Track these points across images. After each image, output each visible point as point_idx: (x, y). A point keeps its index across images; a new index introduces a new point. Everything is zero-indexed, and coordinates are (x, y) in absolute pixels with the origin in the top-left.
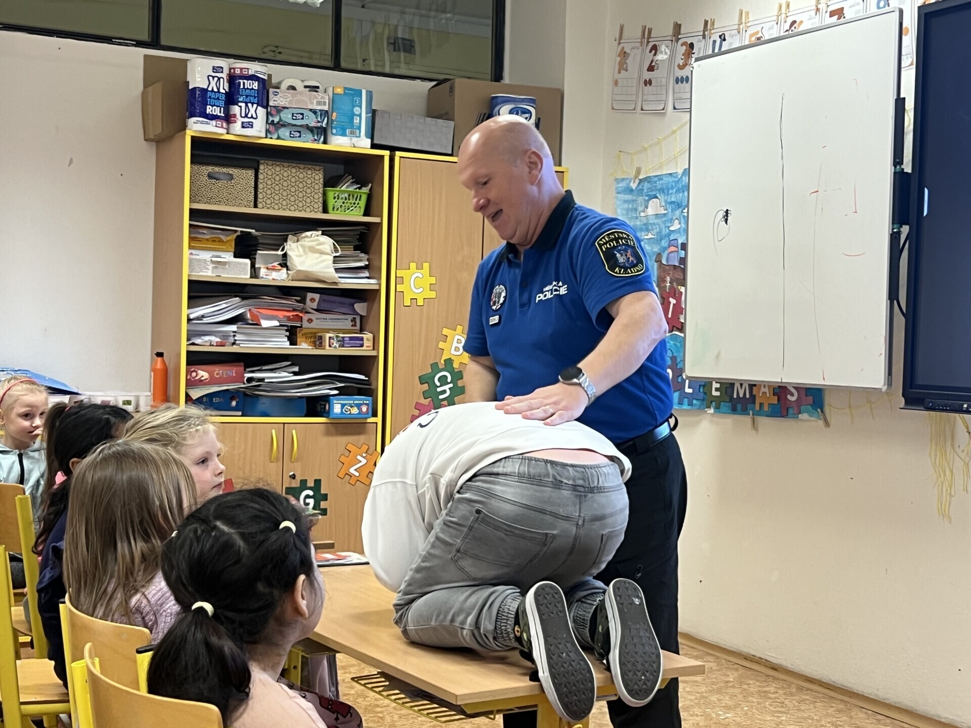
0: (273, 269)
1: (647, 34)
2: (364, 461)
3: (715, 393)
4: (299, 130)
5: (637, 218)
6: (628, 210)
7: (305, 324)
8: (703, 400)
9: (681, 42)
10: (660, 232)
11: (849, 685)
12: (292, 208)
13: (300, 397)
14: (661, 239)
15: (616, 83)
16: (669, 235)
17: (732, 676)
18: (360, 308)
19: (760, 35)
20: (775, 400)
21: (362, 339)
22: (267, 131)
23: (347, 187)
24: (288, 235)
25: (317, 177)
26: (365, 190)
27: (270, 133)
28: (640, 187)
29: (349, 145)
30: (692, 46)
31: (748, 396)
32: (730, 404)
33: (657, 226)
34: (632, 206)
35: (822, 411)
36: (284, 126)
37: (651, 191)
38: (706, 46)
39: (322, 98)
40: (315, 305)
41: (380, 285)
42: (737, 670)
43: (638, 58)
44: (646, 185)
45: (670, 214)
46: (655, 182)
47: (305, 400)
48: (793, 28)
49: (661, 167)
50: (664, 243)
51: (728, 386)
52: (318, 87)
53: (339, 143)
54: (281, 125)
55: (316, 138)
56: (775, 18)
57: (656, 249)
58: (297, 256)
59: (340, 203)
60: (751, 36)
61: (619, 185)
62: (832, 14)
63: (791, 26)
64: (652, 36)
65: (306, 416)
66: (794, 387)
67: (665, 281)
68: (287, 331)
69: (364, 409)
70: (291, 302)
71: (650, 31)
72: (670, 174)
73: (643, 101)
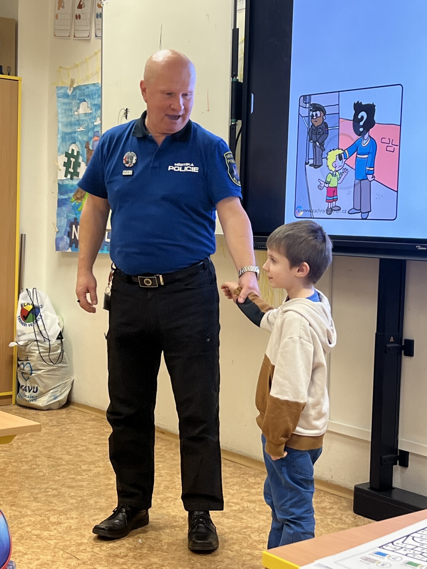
5: (72, 116)
6: (66, 110)
10: (88, 126)
14: (88, 132)
15: (57, 17)
16: (93, 128)
28: (74, 93)
33: (86, 122)
34: (69, 107)
37: (81, 97)
44: (78, 92)
45: (94, 113)
46: (84, 90)
49: (88, 79)
50: (90, 134)
57: (85, 139)
61: (59, 92)
72: (94, 84)
73: (75, 30)
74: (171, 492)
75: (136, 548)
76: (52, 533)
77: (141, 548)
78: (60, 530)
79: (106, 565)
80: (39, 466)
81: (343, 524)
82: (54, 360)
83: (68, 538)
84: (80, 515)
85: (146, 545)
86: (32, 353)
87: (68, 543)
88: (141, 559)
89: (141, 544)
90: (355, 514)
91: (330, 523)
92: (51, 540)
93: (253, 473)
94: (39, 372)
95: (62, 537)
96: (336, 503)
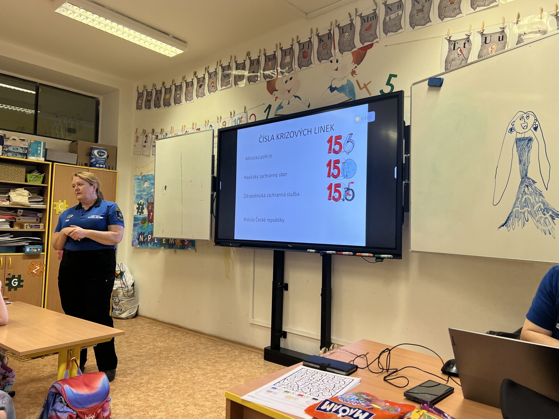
0: (4, 201)
1: (144, 131)
2: (39, 268)
3: (164, 242)
4: (16, 154)
5: (141, 188)
6: (138, 185)
7: (17, 220)
8: (160, 244)
9: (154, 134)
11: (201, 331)
12: (12, 180)
13: (13, 246)
14: (148, 194)
15: (135, 146)
16: (150, 193)
17: (166, 331)
18: (40, 215)
19: (177, 134)
20: (181, 244)
21: (39, 226)
22: (3, 153)
23: (35, 174)
24: (10, 189)
25: (23, 170)
26: (43, 175)
27: (4, 154)
28: (142, 178)
29: (36, 160)
30: (157, 136)
31: (173, 243)
32: (168, 246)
33: (147, 191)
34: (140, 184)
35: (195, 247)
36: (10, 152)
37: (145, 180)
38: (161, 137)
39: (25, 143)
40: (21, 214)
41: (47, 207)
42: (168, 329)
43: (142, 139)
44: (144, 178)
45: (150, 187)
46: (147, 177)
47: (15, 247)
48: (186, 133)
49: (148, 172)
50: (149, 196)
51: (168, 240)
52: (25, 140)
53: (32, 159)
54: (8, 151)
55: (23, 156)
56: (181, 130)
57: (147, 197)
58: (14, 197)
59: (32, 179)
60: (175, 134)
61: (135, 177)
62: (197, 130)
63: (186, 132)
64: (146, 132)
65: (16, 252)
66: (187, 240)
67: (149, 207)
68: (9, 223)
69: (39, 250)
70: (11, 213)
71: (145, 131)
72: (151, 174)
73: (143, 152)
74: (184, 356)
75: (167, 383)
76: (128, 379)
77: (170, 383)
78: (132, 377)
79: (154, 392)
80: (122, 346)
81: (259, 365)
82: (130, 296)
83: (136, 381)
84: (141, 369)
85: (172, 382)
86: (120, 293)
87: (135, 383)
88: (170, 388)
89: (170, 381)
90: (265, 360)
91: (254, 365)
92: (127, 382)
93: (221, 344)
94: (123, 302)
95: (133, 380)
96: (257, 356)
